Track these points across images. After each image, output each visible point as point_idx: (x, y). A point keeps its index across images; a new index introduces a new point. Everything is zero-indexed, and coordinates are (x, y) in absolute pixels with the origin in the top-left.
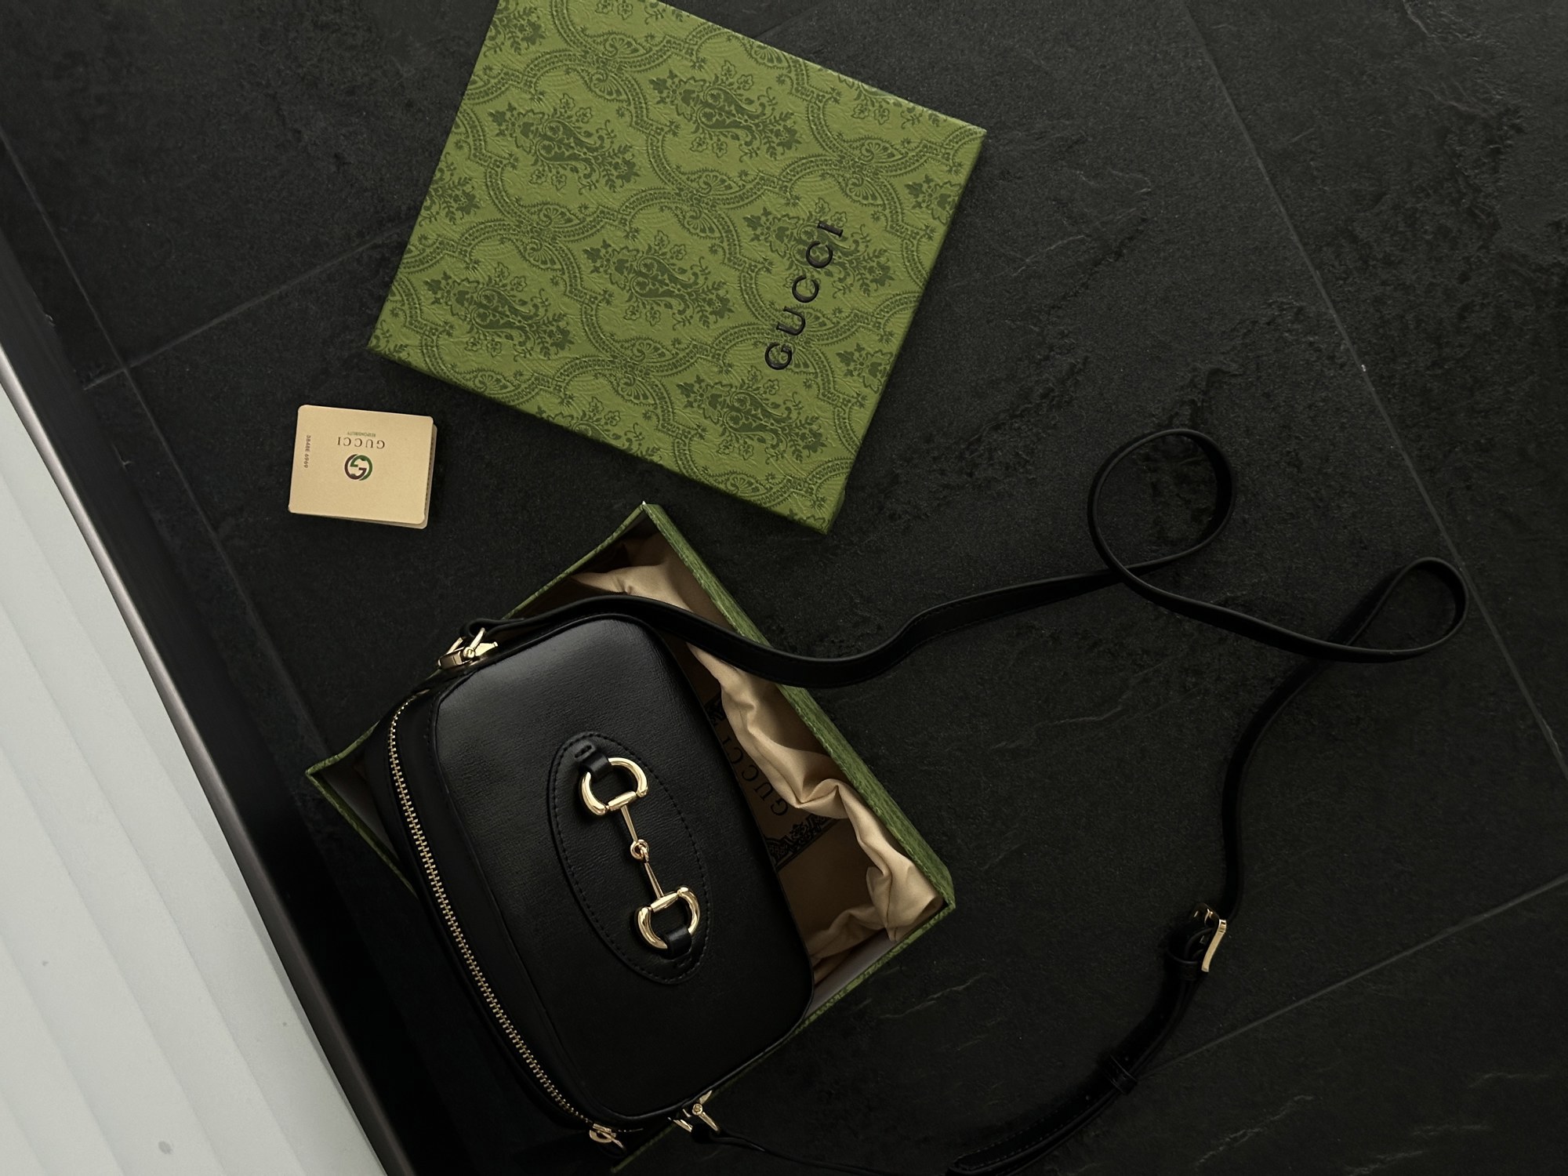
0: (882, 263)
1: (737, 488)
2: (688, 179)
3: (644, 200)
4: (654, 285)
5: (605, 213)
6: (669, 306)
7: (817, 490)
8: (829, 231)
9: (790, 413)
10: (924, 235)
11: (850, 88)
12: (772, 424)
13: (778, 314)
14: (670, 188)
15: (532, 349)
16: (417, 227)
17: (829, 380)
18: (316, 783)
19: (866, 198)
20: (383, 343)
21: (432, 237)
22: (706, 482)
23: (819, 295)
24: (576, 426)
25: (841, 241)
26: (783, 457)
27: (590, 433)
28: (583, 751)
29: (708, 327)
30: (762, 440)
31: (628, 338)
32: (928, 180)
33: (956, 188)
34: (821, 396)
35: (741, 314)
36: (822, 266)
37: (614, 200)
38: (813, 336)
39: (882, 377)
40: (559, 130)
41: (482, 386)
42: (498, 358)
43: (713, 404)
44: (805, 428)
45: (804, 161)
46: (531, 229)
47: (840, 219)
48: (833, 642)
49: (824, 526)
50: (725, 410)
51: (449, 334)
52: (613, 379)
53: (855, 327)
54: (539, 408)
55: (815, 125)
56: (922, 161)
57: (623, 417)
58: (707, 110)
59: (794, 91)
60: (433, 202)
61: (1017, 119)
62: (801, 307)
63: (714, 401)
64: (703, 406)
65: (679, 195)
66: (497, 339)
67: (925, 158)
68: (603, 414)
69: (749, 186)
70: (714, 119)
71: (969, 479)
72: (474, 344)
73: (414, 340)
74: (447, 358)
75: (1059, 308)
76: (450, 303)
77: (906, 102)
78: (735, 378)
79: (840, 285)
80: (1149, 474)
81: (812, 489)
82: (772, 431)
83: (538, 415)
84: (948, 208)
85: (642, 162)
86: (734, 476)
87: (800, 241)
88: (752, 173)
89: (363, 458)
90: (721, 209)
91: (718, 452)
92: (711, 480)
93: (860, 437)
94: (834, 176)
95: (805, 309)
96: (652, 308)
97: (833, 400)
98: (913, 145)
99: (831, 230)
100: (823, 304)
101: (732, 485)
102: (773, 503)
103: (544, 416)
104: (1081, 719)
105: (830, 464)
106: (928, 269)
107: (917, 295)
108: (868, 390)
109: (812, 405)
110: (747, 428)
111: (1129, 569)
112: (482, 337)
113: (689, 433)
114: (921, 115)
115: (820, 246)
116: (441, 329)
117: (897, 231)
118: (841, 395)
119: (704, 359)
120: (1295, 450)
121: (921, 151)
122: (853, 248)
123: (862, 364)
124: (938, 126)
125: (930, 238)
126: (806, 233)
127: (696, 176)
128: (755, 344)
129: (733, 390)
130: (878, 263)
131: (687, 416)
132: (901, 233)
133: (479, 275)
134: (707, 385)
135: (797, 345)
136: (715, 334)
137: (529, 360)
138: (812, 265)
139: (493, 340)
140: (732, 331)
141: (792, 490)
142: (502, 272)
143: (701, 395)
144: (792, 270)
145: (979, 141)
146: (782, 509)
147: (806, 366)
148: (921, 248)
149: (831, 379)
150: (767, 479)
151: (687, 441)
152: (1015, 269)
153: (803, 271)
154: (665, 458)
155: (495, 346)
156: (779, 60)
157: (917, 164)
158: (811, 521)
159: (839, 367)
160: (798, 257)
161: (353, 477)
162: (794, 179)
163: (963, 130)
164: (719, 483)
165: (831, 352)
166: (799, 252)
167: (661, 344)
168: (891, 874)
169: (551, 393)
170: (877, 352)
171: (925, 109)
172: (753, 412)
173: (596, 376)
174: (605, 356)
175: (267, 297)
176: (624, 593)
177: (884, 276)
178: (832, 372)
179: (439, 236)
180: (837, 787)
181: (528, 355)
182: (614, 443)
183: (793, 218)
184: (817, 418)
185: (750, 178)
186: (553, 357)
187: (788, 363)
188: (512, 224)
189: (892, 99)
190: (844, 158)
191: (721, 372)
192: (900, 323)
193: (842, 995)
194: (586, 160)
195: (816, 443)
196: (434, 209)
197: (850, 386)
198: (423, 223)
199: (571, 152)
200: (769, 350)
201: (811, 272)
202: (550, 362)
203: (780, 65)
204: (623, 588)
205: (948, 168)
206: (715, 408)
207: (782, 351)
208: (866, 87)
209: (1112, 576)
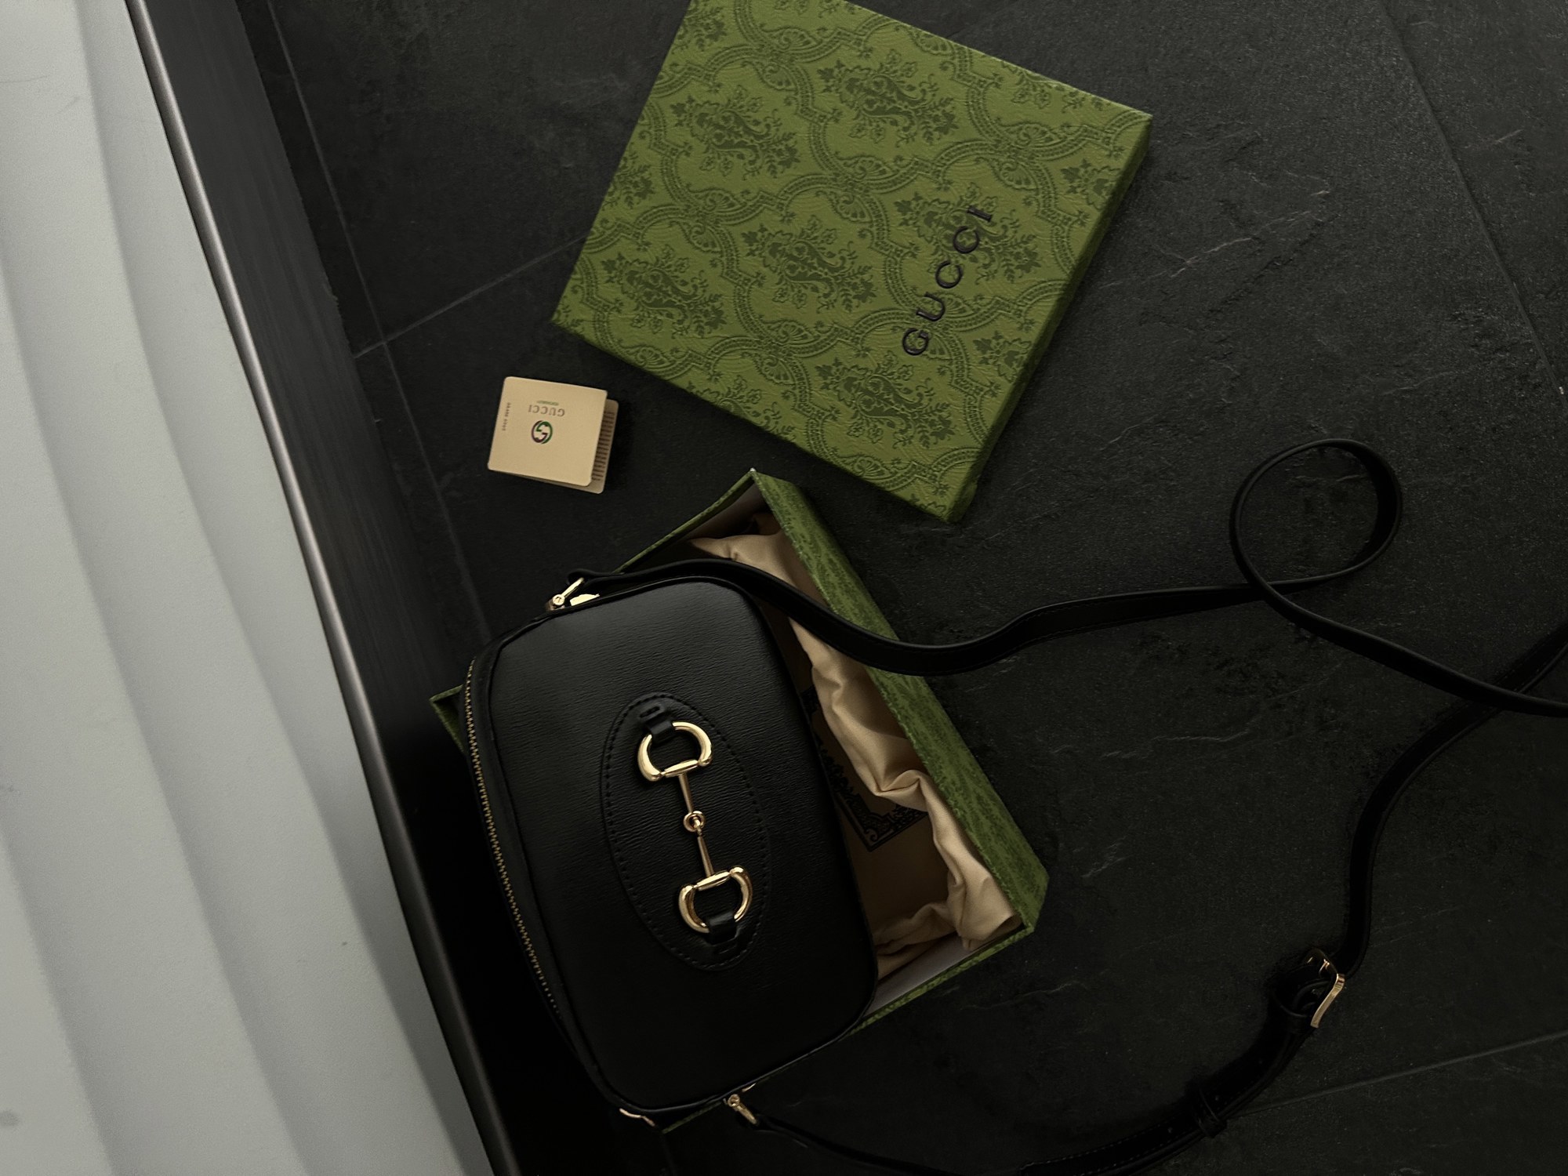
0: (1030, 248)
1: (863, 470)
2: (845, 164)
3: (800, 186)
4: (803, 268)
5: (765, 198)
6: (815, 289)
7: (941, 478)
8: (979, 216)
9: (921, 399)
10: (1076, 221)
11: (1012, 73)
12: (903, 409)
13: (919, 299)
14: (827, 174)
15: (689, 327)
16: (601, 212)
17: (963, 368)
18: (438, 710)
19: (1019, 183)
20: (562, 318)
21: (612, 221)
22: (834, 463)
23: (962, 282)
24: (723, 403)
25: (989, 226)
26: (910, 443)
27: (732, 410)
28: (650, 712)
29: (850, 311)
30: (891, 425)
31: (776, 319)
32: (1086, 165)
33: (1117, 172)
34: (953, 384)
35: (883, 299)
36: (968, 251)
37: (773, 185)
38: (952, 322)
39: (1018, 367)
40: (730, 119)
41: (642, 360)
42: (658, 334)
43: (848, 387)
44: (935, 415)
45: (959, 146)
46: (698, 213)
47: (990, 204)
48: (952, 631)
49: (944, 513)
50: (859, 393)
51: (619, 311)
52: (757, 359)
53: (996, 314)
54: (690, 383)
55: (974, 110)
56: (1080, 145)
57: (764, 396)
58: (870, 97)
59: (955, 77)
60: (616, 188)
61: (1189, 120)
62: (942, 293)
63: (849, 384)
64: (838, 388)
65: (835, 180)
66: (659, 317)
67: (1084, 142)
68: (746, 392)
69: (902, 171)
70: (875, 106)
71: (1105, 482)
72: (639, 321)
73: (588, 315)
74: (615, 333)
75: (1219, 311)
76: (621, 282)
77: (1069, 86)
78: (871, 362)
79: (984, 272)
80: (1302, 490)
81: (936, 476)
82: (901, 415)
83: (688, 390)
84: (1104, 193)
85: (803, 148)
86: (861, 458)
87: (948, 226)
88: (907, 158)
89: (547, 424)
90: (874, 194)
91: (848, 434)
92: (839, 460)
93: (989, 427)
94: (988, 161)
95: (946, 295)
96: (799, 291)
97: (966, 388)
98: (1072, 129)
99: (979, 214)
100: (965, 290)
101: (859, 467)
102: (897, 487)
103: (694, 391)
104: (1204, 738)
105: (956, 452)
106: (1077, 256)
107: (1063, 282)
108: (1002, 379)
109: (944, 392)
110: (878, 412)
111: (1273, 586)
112: (646, 315)
113: (823, 414)
114: (1083, 99)
115: (968, 231)
116: (612, 306)
117: (1049, 216)
118: (973, 383)
119: (844, 343)
120: (1472, 474)
121: (1080, 135)
122: (1001, 234)
123: (998, 352)
124: (1101, 110)
125: (1083, 224)
126: (955, 218)
127: (853, 161)
128: (894, 329)
129: (868, 374)
130: (1026, 249)
131: (822, 398)
132: (1053, 218)
133: (648, 256)
134: (845, 368)
135: (935, 330)
136: (857, 318)
137: (686, 338)
138: (957, 250)
139: (655, 318)
140: (873, 315)
141: (916, 476)
142: (668, 254)
143: (838, 378)
144: (936, 256)
145: (1142, 125)
146: (905, 494)
147: (942, 352)
148: (1071, 234)
149: (966, 366)
150: (893, 464)
151: (820, 421)
152: (1175, 271)
153: (949, 256)
154: (799, 438)
155: (657, 323)
156: (944, 48)
157: (1076, 148)
158: (932, 508)
159: (975, 355)
160: (944, 242)
161: (537, 440)
162: (948, 163)
163: (1126, 114)
164: (847, 464)
165: (968, 339)
166: (946, 237)
167: (804, 326)
168: (965, 883)
169: (702, 369)
170: (1015, 340)
171: (1089, 94)
172: (886, 397)
173: (743, 356)
174: (752, 337)
175: (495, 283)
176: (730, 559)
177: (1031, 261)
178: (968, 359)
179: (618, 219)
180: (918, 780)
181: (684, 333)
182: (754, 420)
183: (944, 202)
184: (948, 405)
185: (904, 163)
186: (706, 336)
187: (924, 349)
188: (681, 208)
189: (1054, 83)
190: (999, 142)
191: (858, 355)
192: (1042, 312)
193: (903, 1002)
194: (753, 148)
195: (945, 430)
196: (617, 194)
197: (984, 374)
198: (606, 207)
199: (739, 140)
200: (907, 335)
201: (956, 257)
202: (702, 340)
203: (944, 53)
204: (729, 553)
205: (1107, 153)
206: (850, 391)
207: (920, 337)
208: (1030, 72)
209: (1253, 591)
